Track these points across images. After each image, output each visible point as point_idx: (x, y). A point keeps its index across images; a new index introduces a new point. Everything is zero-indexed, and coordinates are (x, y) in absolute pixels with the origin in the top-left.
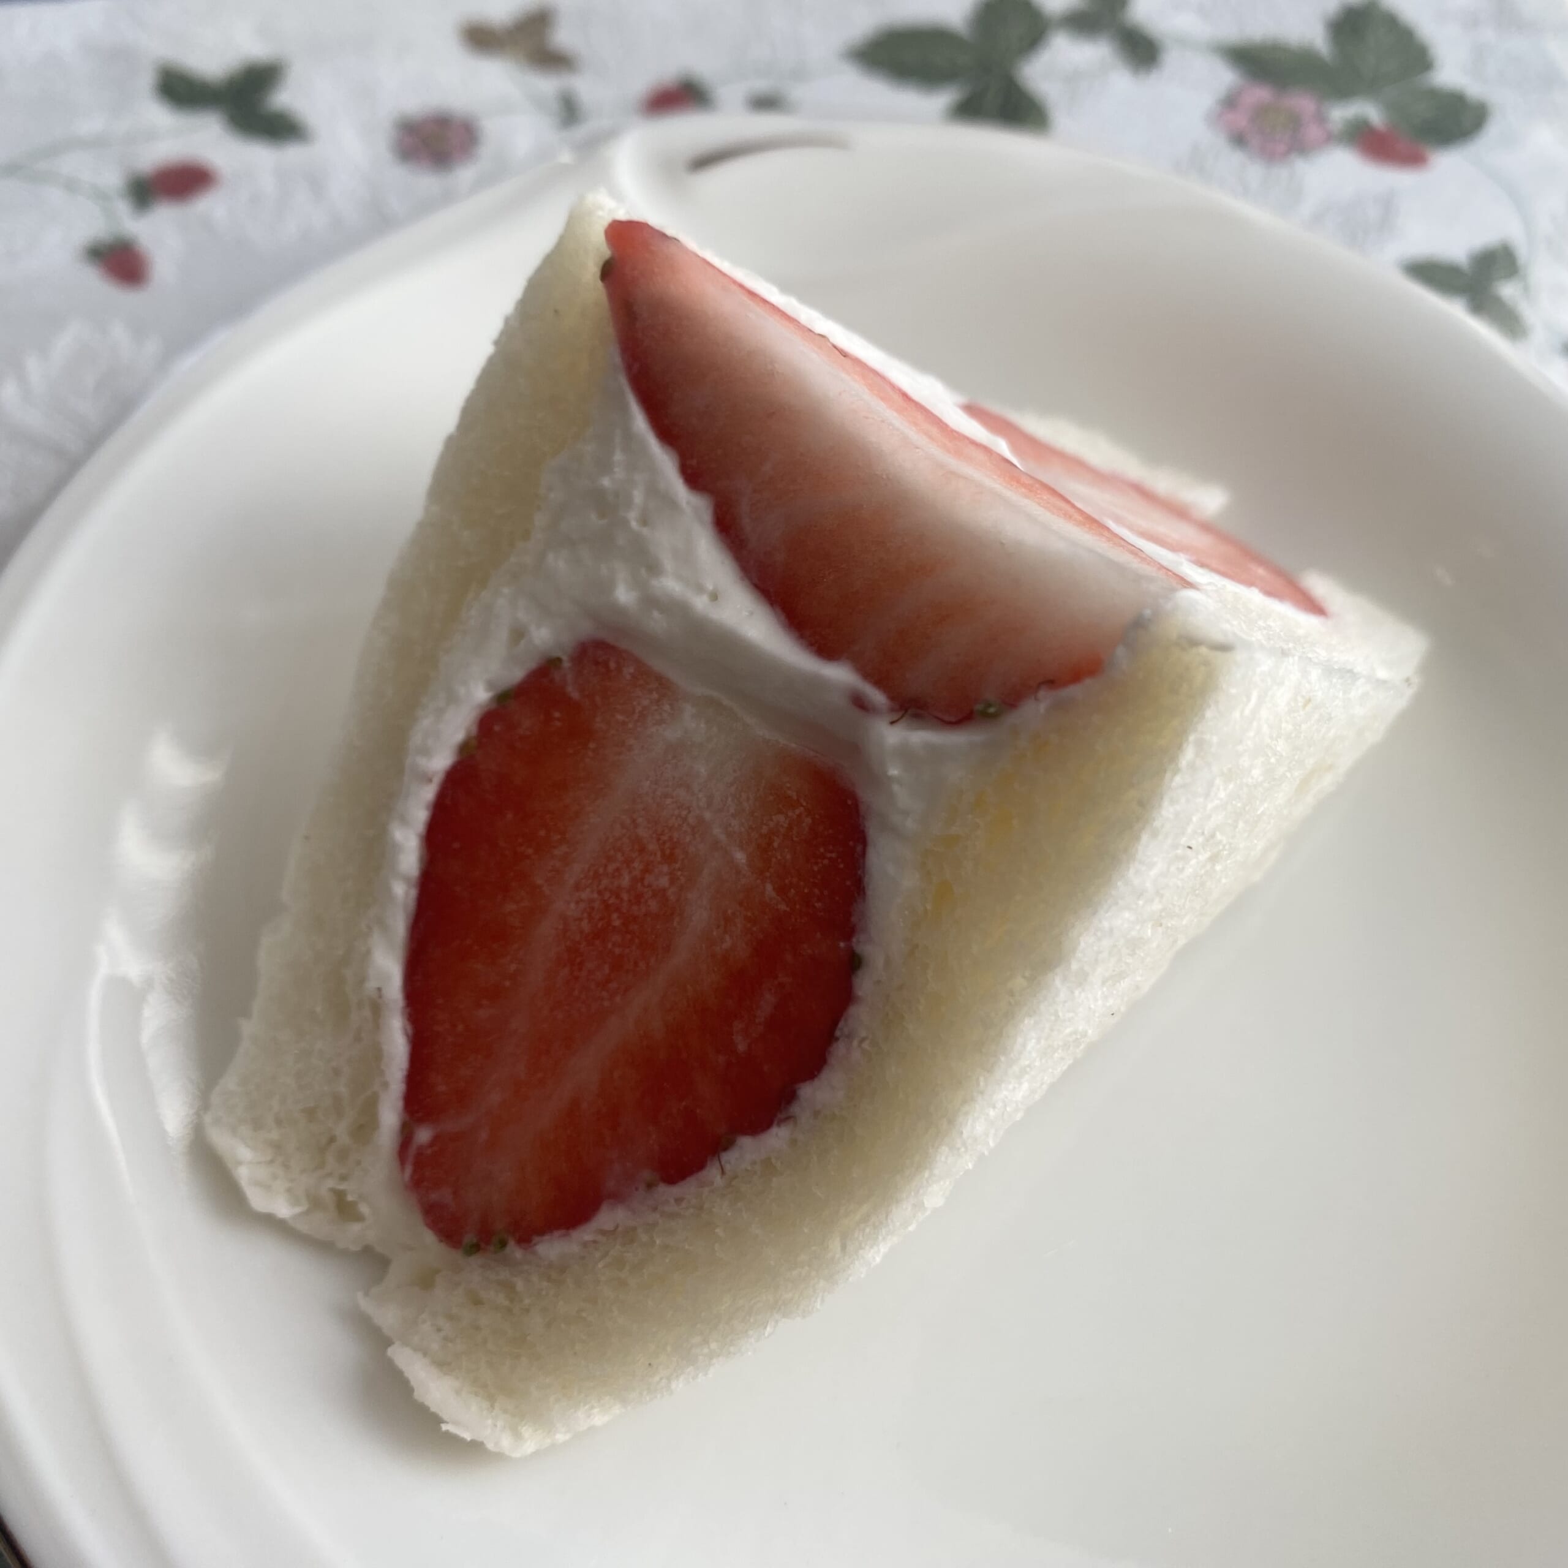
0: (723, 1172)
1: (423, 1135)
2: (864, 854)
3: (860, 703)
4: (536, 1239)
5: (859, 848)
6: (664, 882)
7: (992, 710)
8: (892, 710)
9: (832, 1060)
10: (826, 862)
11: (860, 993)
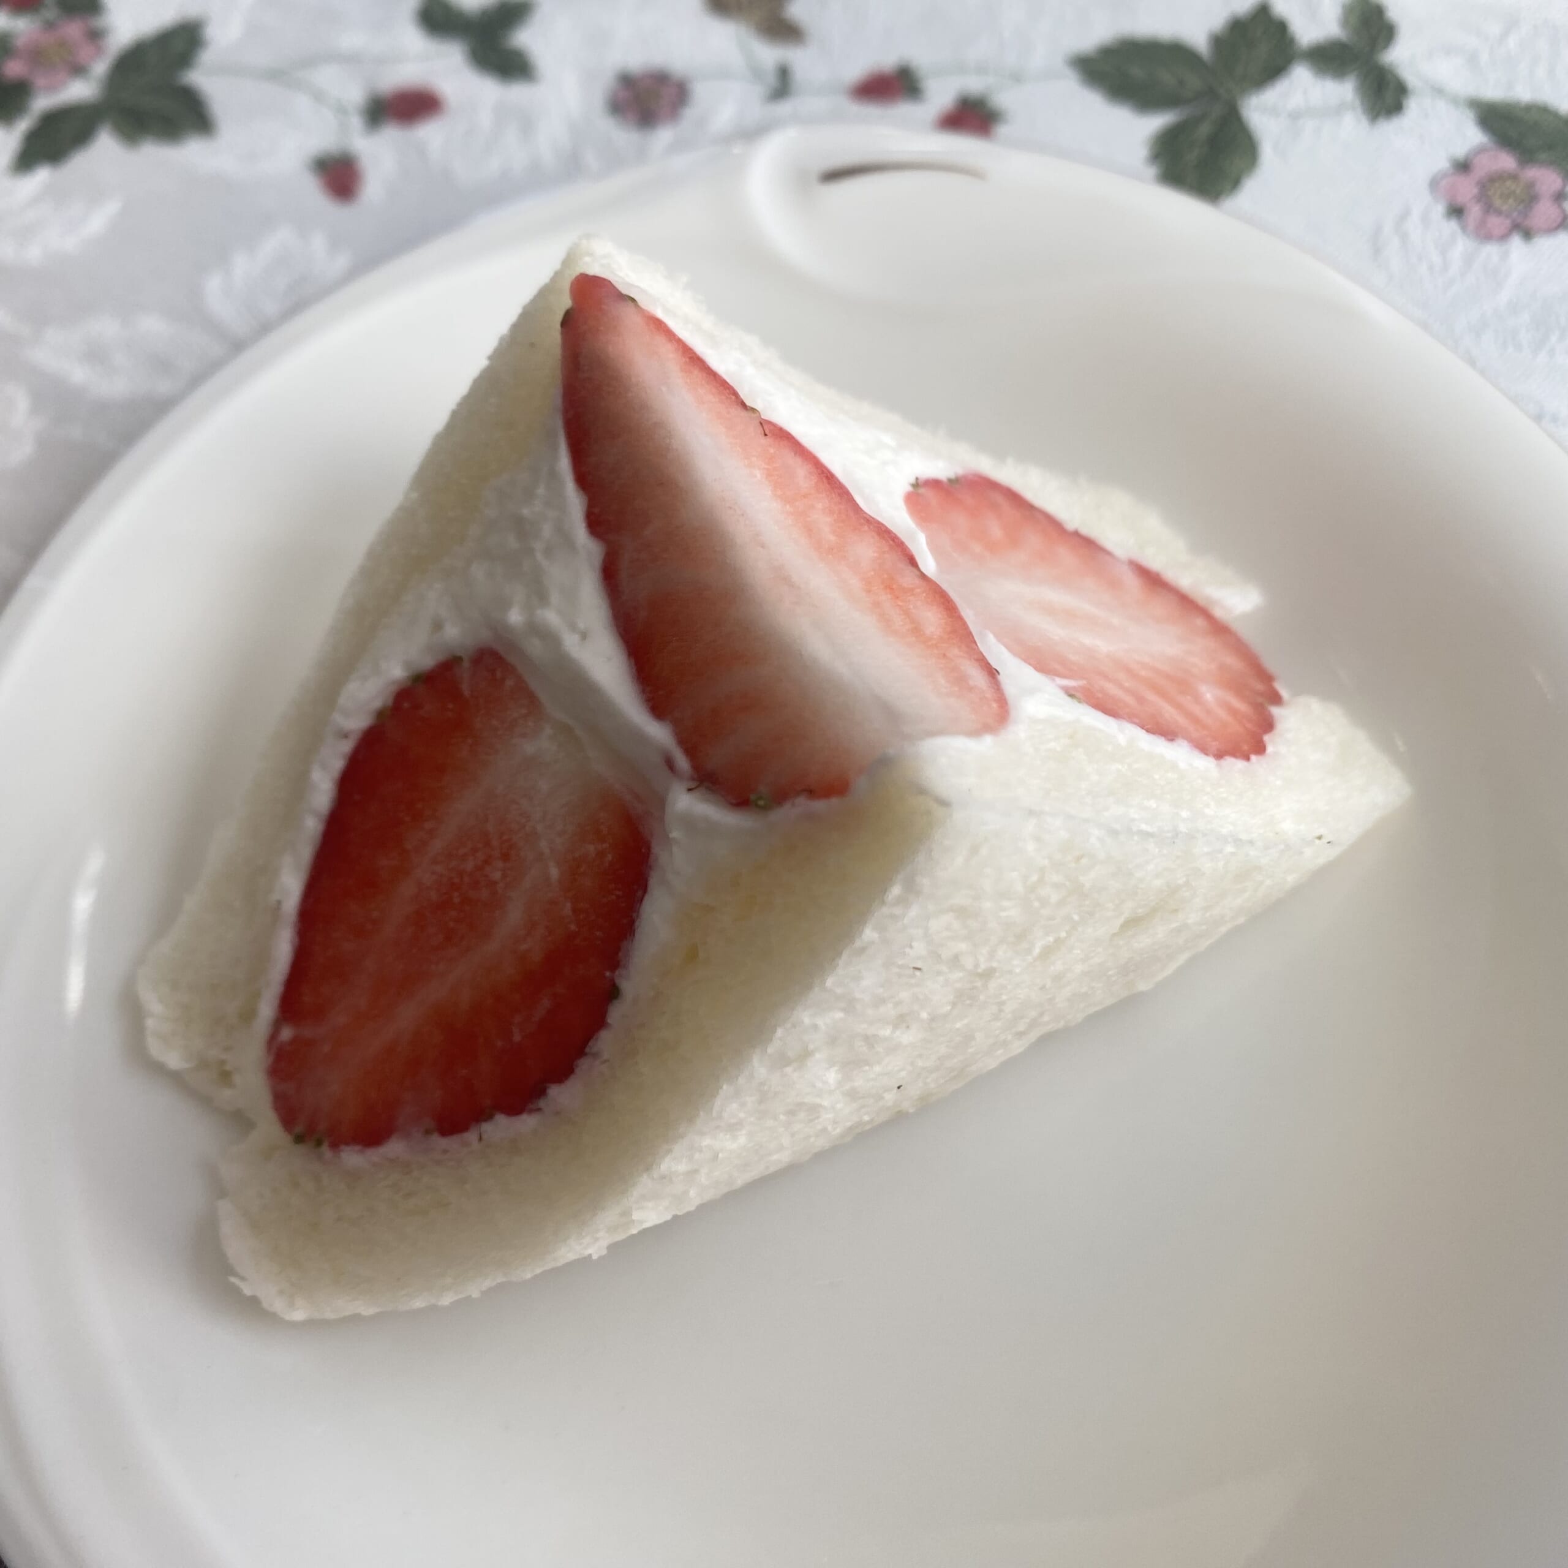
0: (480, 1139)
1: (287, 1033)
2: (642, 899)
3: (670, 764)
4: (343, 1147)
5: (640, 893)
6: (497, 875)
7: (761, 803)
8: (693, 779)
9: (577, 1071)
10: (614, 897)
11: (609, 1021)
